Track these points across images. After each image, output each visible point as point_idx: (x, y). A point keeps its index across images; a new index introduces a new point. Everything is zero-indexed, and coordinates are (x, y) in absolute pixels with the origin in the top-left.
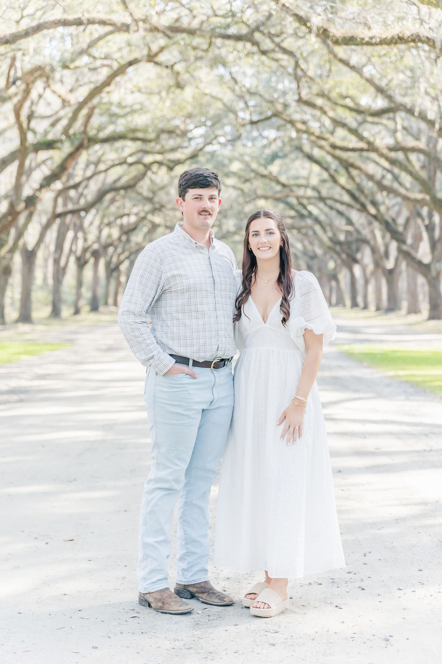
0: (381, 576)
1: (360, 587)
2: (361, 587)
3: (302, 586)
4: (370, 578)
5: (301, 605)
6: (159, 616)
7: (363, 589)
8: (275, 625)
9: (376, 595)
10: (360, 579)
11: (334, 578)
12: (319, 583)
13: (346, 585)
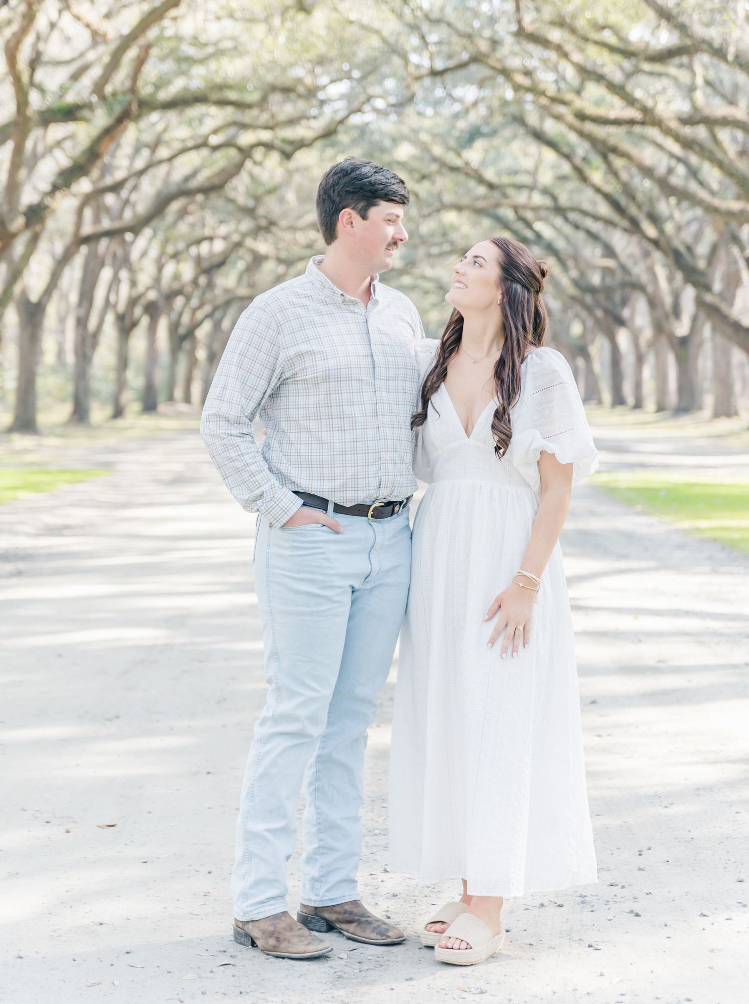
0: (669, 892)
1: (631, 912)
2: (635, 912)
3: (528, 909)
4: (649, 896)
5: (526, 944)
6: (271, 962)
7: (637, 915)
8: (480, 979)
9: (661, 926)
10: (632, 897)
11: (584, 894)
12: (559, 904)
13: (607, 907)
